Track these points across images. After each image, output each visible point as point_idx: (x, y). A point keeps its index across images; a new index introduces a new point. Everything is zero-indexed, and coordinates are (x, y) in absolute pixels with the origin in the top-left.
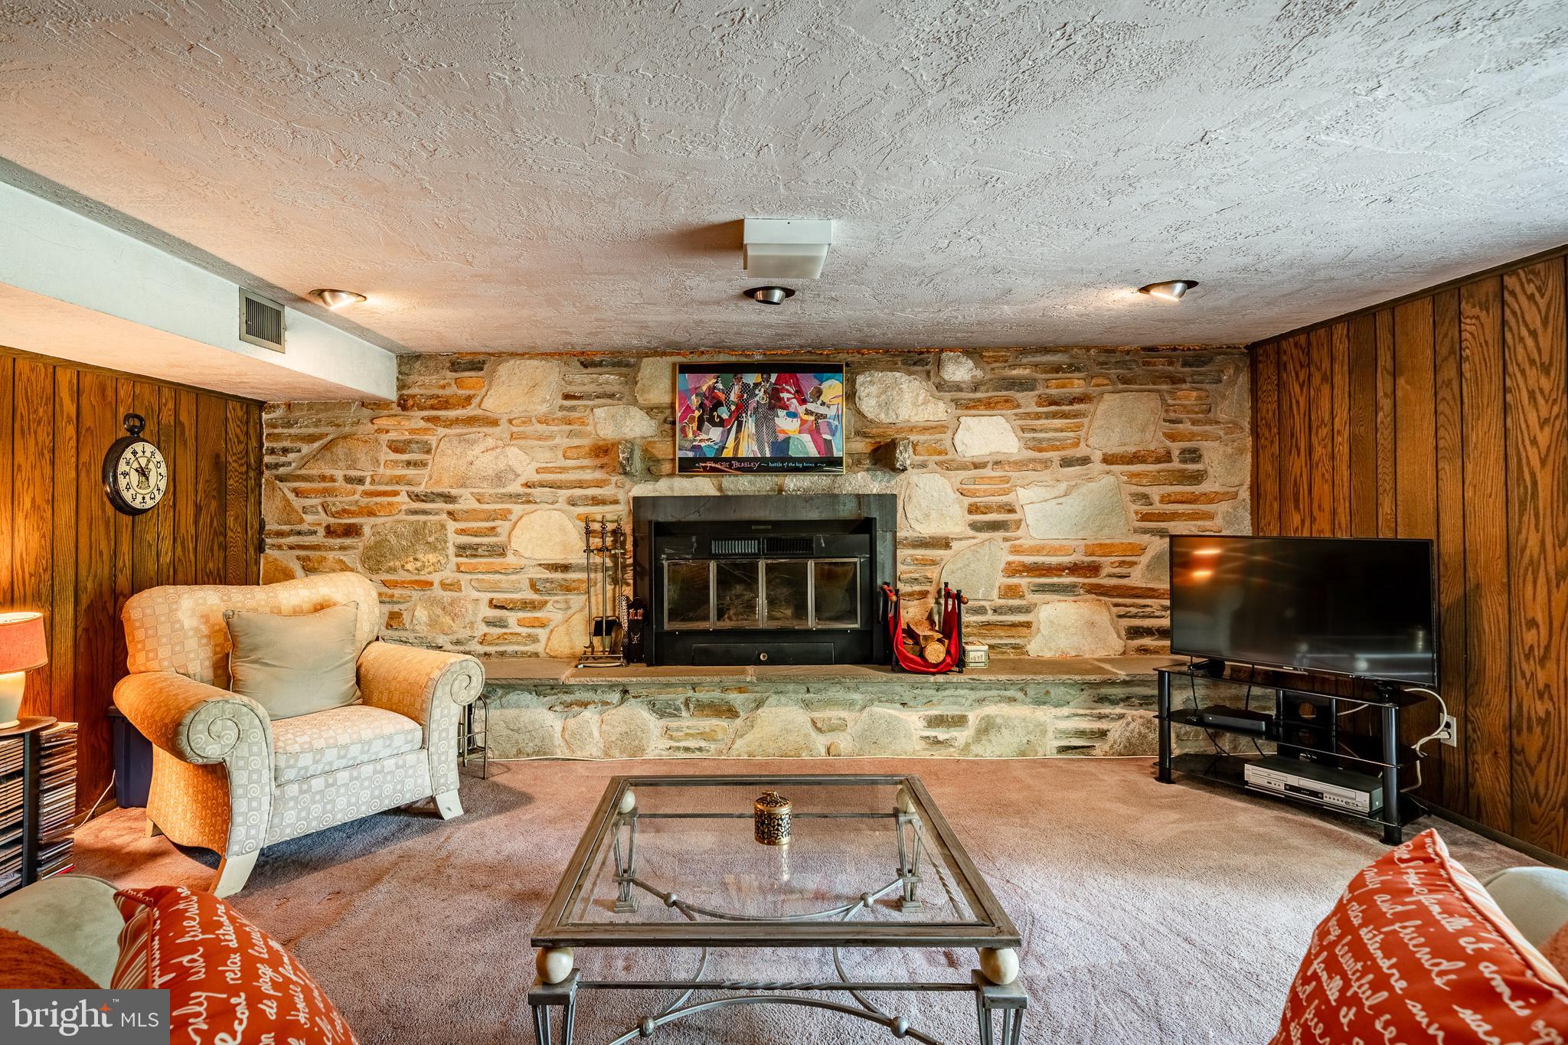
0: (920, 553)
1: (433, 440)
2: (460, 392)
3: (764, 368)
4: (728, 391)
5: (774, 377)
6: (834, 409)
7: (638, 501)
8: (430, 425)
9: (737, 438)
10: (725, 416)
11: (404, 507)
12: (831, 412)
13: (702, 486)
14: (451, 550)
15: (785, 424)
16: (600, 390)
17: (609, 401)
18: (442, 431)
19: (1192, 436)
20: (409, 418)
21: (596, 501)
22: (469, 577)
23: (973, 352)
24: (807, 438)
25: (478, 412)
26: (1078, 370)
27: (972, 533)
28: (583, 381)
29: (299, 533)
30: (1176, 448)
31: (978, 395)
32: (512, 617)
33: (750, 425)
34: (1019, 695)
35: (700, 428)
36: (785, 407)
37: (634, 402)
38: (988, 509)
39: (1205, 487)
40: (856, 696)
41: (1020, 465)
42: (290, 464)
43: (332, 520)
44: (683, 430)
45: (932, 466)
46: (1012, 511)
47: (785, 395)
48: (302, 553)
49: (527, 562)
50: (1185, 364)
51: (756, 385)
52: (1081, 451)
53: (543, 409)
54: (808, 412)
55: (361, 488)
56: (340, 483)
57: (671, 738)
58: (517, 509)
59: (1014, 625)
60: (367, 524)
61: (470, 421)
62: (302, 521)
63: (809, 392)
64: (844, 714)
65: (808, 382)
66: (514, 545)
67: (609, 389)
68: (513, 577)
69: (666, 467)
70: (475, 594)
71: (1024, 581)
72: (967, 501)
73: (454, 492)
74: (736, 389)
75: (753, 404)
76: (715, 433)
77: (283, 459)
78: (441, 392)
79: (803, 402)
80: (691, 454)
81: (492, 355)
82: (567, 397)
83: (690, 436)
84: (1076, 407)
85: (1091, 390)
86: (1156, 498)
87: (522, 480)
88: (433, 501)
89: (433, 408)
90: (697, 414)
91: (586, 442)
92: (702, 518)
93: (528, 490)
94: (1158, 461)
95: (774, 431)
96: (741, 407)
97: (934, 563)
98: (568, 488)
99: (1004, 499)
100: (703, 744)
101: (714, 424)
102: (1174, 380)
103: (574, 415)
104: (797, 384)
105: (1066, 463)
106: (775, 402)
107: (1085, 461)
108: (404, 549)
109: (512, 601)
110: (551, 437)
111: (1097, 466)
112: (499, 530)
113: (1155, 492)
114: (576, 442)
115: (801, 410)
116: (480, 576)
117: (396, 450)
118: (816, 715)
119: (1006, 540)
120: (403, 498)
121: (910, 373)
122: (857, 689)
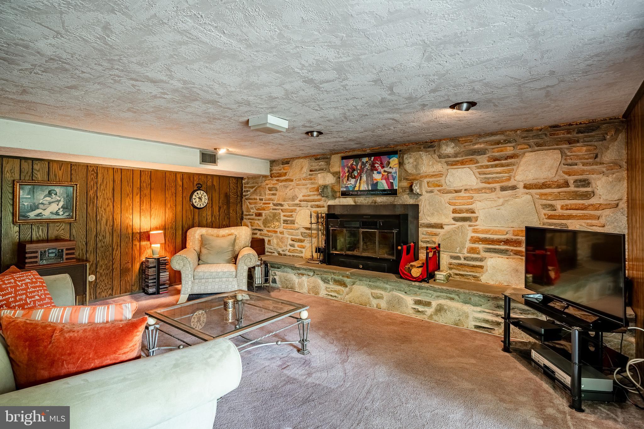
0: (430, 230)
1: (277, 186)
2: (284, 171)
3: (369, 155)
4: (357, 165)
5: (373, 158)
6: (394, 169)
7: (329, 207)
8: (277, 182)
9: (360, 183)
10: (356, 175)
11: (271, 208)
12: (393, 171)
13: (349, 201)
14: (282, 222)
15: (377, 176)
16: (320, 168)
17: (322, 171)
18: (280, 184)
19: (583, 172)
20: (272, 180)
21: (318, 206)
22: (286, 230)
23: (455, 139)
24: (384, 181)
25: (288, 177)
26: (510, 142)
27: (453, 222)
28: (316, 165)
29: (250, 215)
30: (571, 179)
31: (458, 159)
32: (296, 244)
33: (364, 178)
34: (456, 297)
35: (348, 180)
36: (376, 170)
37: (329, 172)
38: (461, 211)
39: (593, 201)
40: (388, 286)
41: (479, 191)
42: (248, 195)
43: (257, 211)
44: (343, 181)
45: (436, 192)
46: (473, 212)
47: (376, 165)
48: (251, 221)
49: (300, 226)
50: (579, 132)
51: (367, 162)
52: (511, 183)
53: (304, 175)
54: (385, 171)
55: (262, 202)
56: (258, 200)
57: (327, 291)
58: (298, 208)
59: (474, 266)
60: (264, 213)
61: (286, 180)
62: (250, 211)
63: (385, 163)
64: (383, 292)
65: (385, 159)
66: (296, 221)
67: (322, 167)
68: (297, 231)
69: (338, 194)
70: (288, 236)
71: (481, 246)
72: (452, 207)
73: (283, 203)
74: (360, 164)
75: (365, 170)
76: (353, 181)
77: (247, 194)
78: (279, 172)
79: (383, 167)
80: (345, 189)
81: (291, 158)
82: (311, 171)
83: (345, 182)
84: (509, 161)
85: (517, 151)
86: (559, 207)
87: (298, 199)
88: (277, 206)
89: (278, 177)
90: (347, 174)
91: (316, 186)
92: (348, 213)
93: (300, 203)
94: (559, 187)
95: (372, 179)
96: (362, 170)
97: (436, 235)
98: (310, 202)
99: (470, 207)
100: (336, 295)
101: (352, 178)
102: (570, 142)
103: (313, 177)
104: (381, 161)
105: (503, 189)
106: (373, 168)
107: (514, 188)
108: (271, 221)
109: (296, 239)
110: (306, 185)
111: (521, 190)
112: (293, 215)
113: (558, 204)
114: (313, 186)
115: (382, 170)
116: (289, 230)
117: (270, 190)
118: (373, 291)
119: (470, 226)
120: (271, 205)
121: (427, 152)
122: (387, 284)
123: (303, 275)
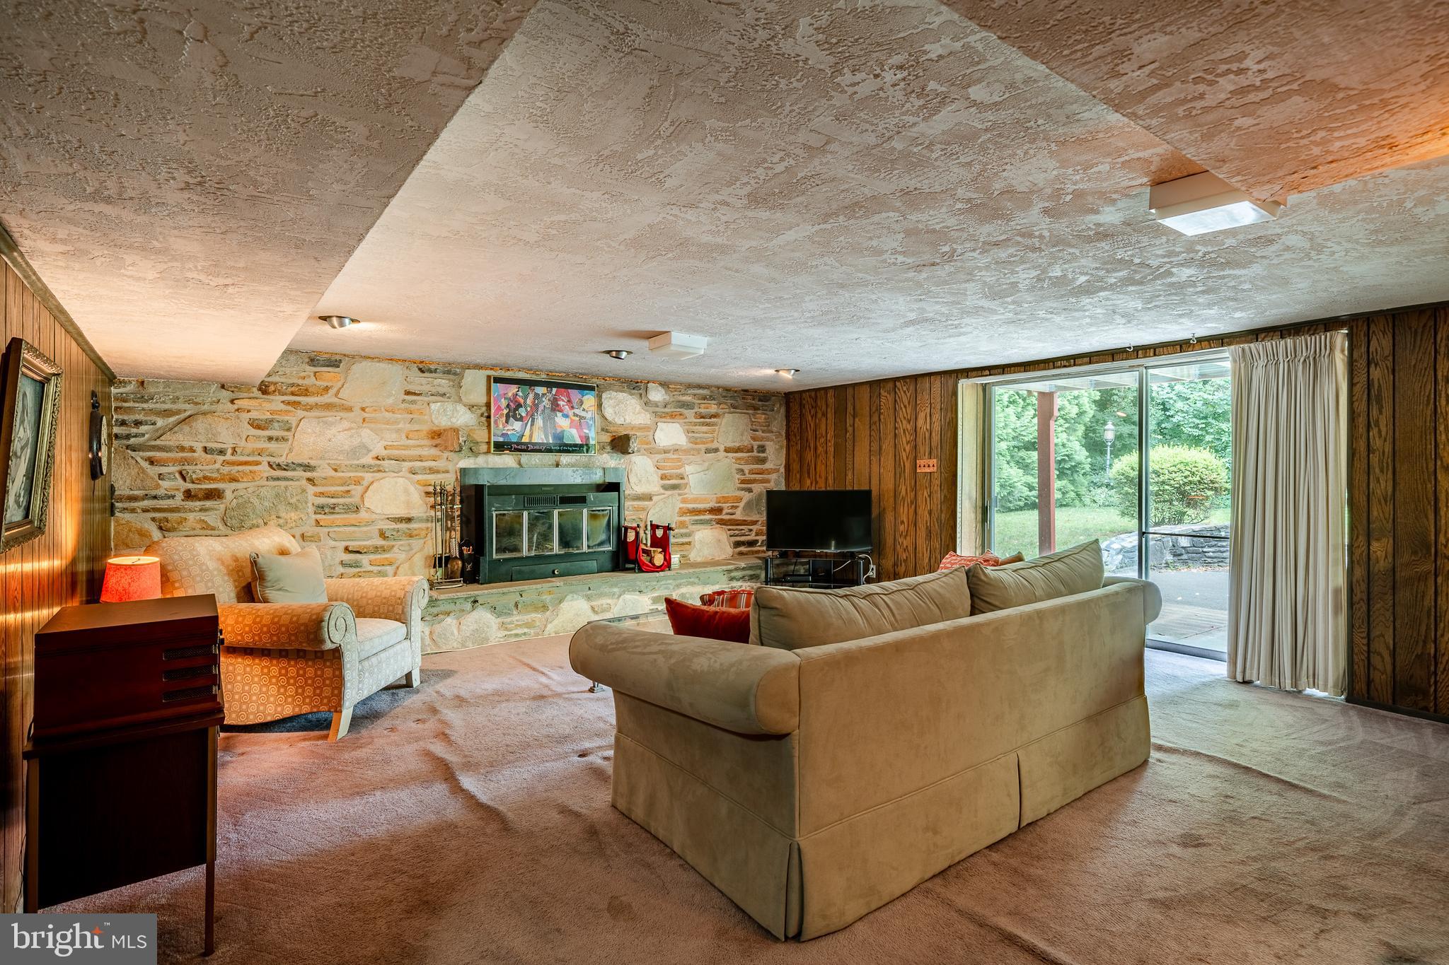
0: (636, 503)
1: (293, 421)
2: (318, 383)
3: (549, 385)
4: (526, 398)
5: (554, 391)
6: (590, 413)
7: (464, 471)
8: (289, 408)
9: (531, 429)
10: (524, 414)
11: (266, 475)
12: (589, 415)
13: (507, 460)
14: (311, 509)
15: (562, 422)
16: (434, 391)
17: (441, 398)
18: (300, 413)
19: (762, 439)
20: (270, 401)
21: (433, 471)
22: (326, 530)
23: (664, 385)
24: (574, 431)
25: (335, 400)
26: (714, 399)
27: (663, 491)
28: (420, 382)
29: (155, 497)
30: (756, 444)
31: (666, 410)
32: (364, 559)
33: (539, 422)
34: (696, 580)
35: (507, 422)
36: (561, 411)
37: (460, 400)
38: (671, 477)
39: (768, 465)
40: (616, 590)
41: (687, 452)
42: (143, 435)
43: (190, 486)
44: (496, 422)
45: (642, 451)
46: (682, 478)
47: (561, 403)
48: (157, 515)
49: (377, 516)
50: (760, 400)
51: (544, 395)
52: (714, 445)
53: (390, 401)
54: (575, 415)
55: (221, 458)
56: (199, 453)
57: (506, 629)
58: (368, 477)
59: (683, 544)
60: (228, 488)
61: (328, 407)
62: (158, 486)
63: (575, 401)
64: (609, 601)
65: (575, 394)
66: (367, 504)
67: (442, 390)
68: (365, 529)
69: (484, 448)
70: (333, 543)
71: (686, 518)
72: (660, 472)
73: (313, 463)
74: (531, 396)
75: (541, 407)
76: (517, 425)
77: (134, 431)
78: (300, 382)
79: (572, 408)
80: (501, 439)
81: (348, 356)
82: (408, 393)
83: (501, 426)
84: (713, 420)
85: (720, 411)
86: (747, 472)
87: (374, 454)
88: (294, 470)
89: (293, 394)
90: (505, 412)
91: (426, 428)
92: (508, 483)
93: (378, 462)
94: (748, 452)
95: (554, 425)
96: (535, 406)
97: (643, 509)
98: (410, 461)
99: (679, 471)
100: (526, 630)
101: (517, 420)
102: (755, 408)
103: (413, 407)
104: (568, 396)
105: (708, 451)
106: (555, 407)
107: (716, 450)
108: (268, 511)
109: (365, 547)
110: (396, 422)
111: (722, 454)
112: (353, 492)
113: (747, 468)
114: (417, 427)
115: (571, 413)
116: (336, 529)
117: (258, 427)
118: (594, 603)
119: (679, 495)
120: (264, 469)
121: (632, 394)
122: (616, 586)
123: (448, 614)
